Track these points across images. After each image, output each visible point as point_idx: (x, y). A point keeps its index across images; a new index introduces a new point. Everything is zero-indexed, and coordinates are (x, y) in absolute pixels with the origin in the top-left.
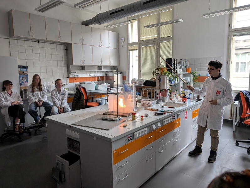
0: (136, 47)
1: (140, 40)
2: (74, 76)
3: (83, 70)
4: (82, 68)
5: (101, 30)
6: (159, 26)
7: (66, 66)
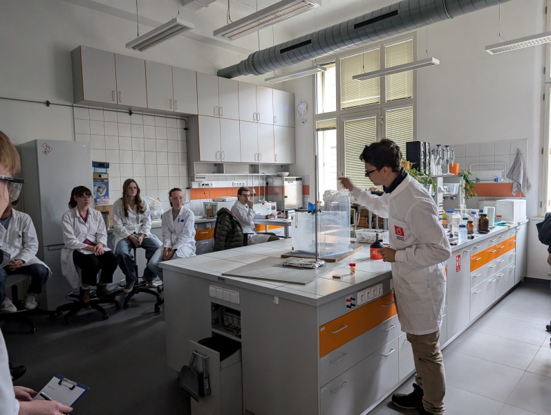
0: (332, 122)
1: (342, 107)
2: (201, 184)
3: (219, 173)
4: (218, 168)
5: (257, 87)
6: (384, 75)
7: (185, 163)
